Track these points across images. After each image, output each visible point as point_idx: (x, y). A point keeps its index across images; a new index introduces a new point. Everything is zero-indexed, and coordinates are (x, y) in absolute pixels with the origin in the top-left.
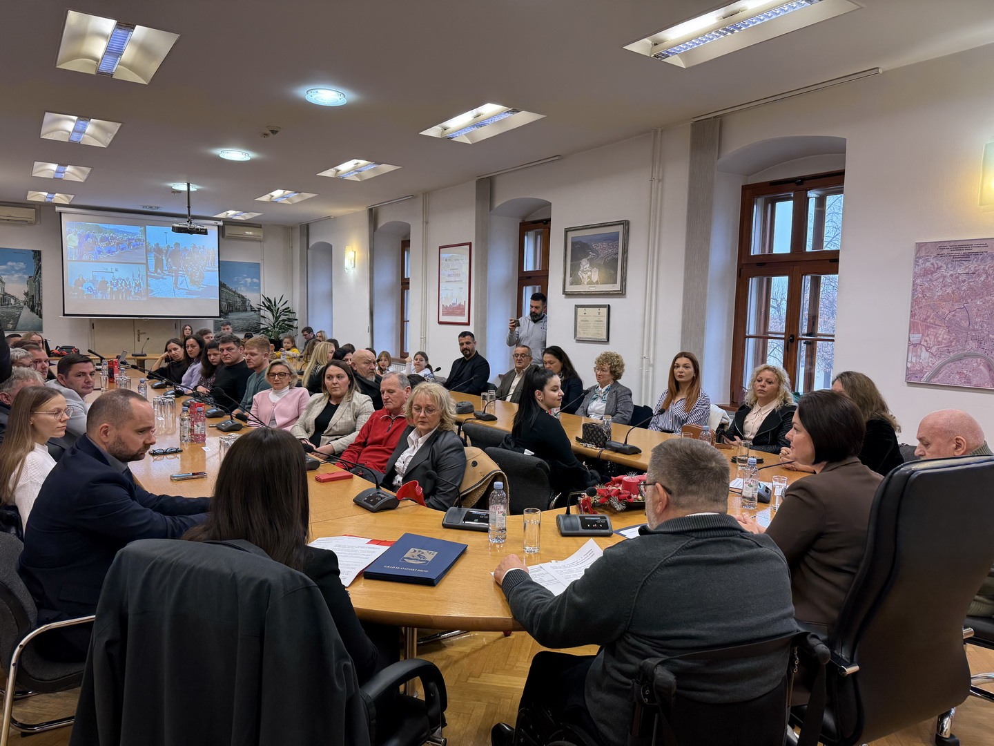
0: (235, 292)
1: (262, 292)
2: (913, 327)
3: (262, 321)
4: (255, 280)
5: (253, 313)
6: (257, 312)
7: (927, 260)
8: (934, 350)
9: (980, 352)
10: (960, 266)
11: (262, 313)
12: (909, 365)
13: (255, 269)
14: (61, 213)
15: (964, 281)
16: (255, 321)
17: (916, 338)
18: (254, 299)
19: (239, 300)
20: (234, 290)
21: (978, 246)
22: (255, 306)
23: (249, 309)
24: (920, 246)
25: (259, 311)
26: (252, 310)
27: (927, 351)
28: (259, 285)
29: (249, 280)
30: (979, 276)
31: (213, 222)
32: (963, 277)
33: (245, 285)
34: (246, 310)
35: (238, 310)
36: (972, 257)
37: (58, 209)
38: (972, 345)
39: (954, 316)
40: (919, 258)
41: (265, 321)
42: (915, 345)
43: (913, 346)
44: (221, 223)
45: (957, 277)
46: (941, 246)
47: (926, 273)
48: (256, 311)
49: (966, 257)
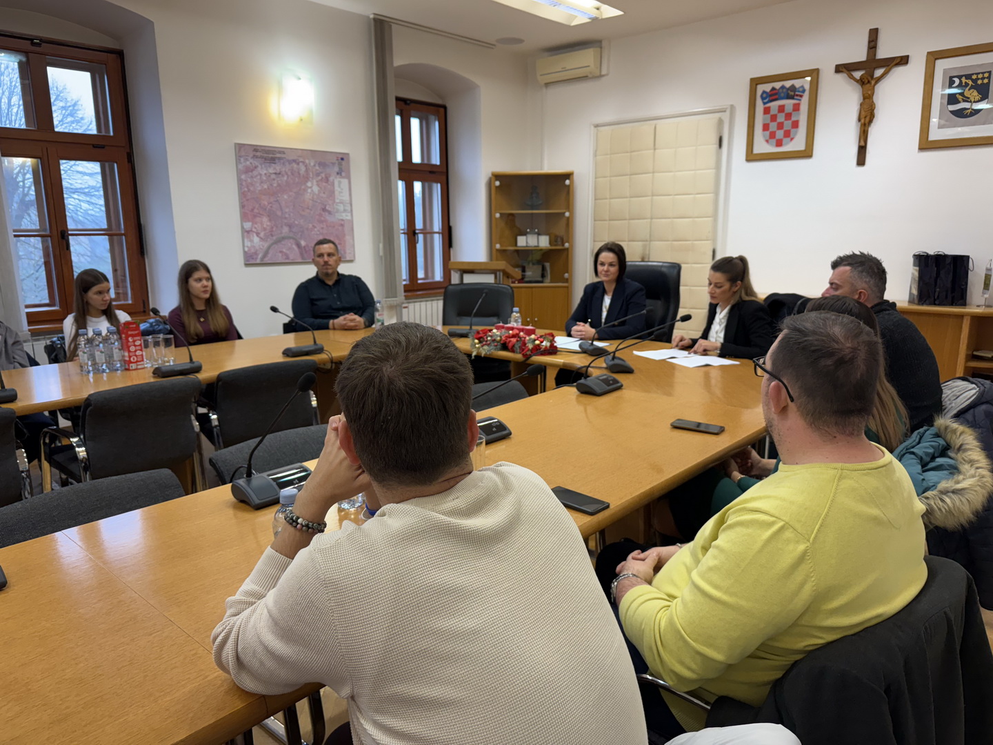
2: (244, 217)
7: (247, 160)
8: (262, 235)
9: (291, 235)
10: (270, 167)
12: (246, 249)
15: (274, 179)
17: (248, 225)
21: (280, 152)
24: (239, 147)
27: (258, 236)
30: (283, 176)
32: (273, 176)
36: (277, 161)
38: (286, 230)
39: (271, 207)
40: (240, 157)
42: (248, 232)
43: (246, 233)
45: (269, 176)
46: (256, 149)
47: (248, 170)
49: (273, 160)
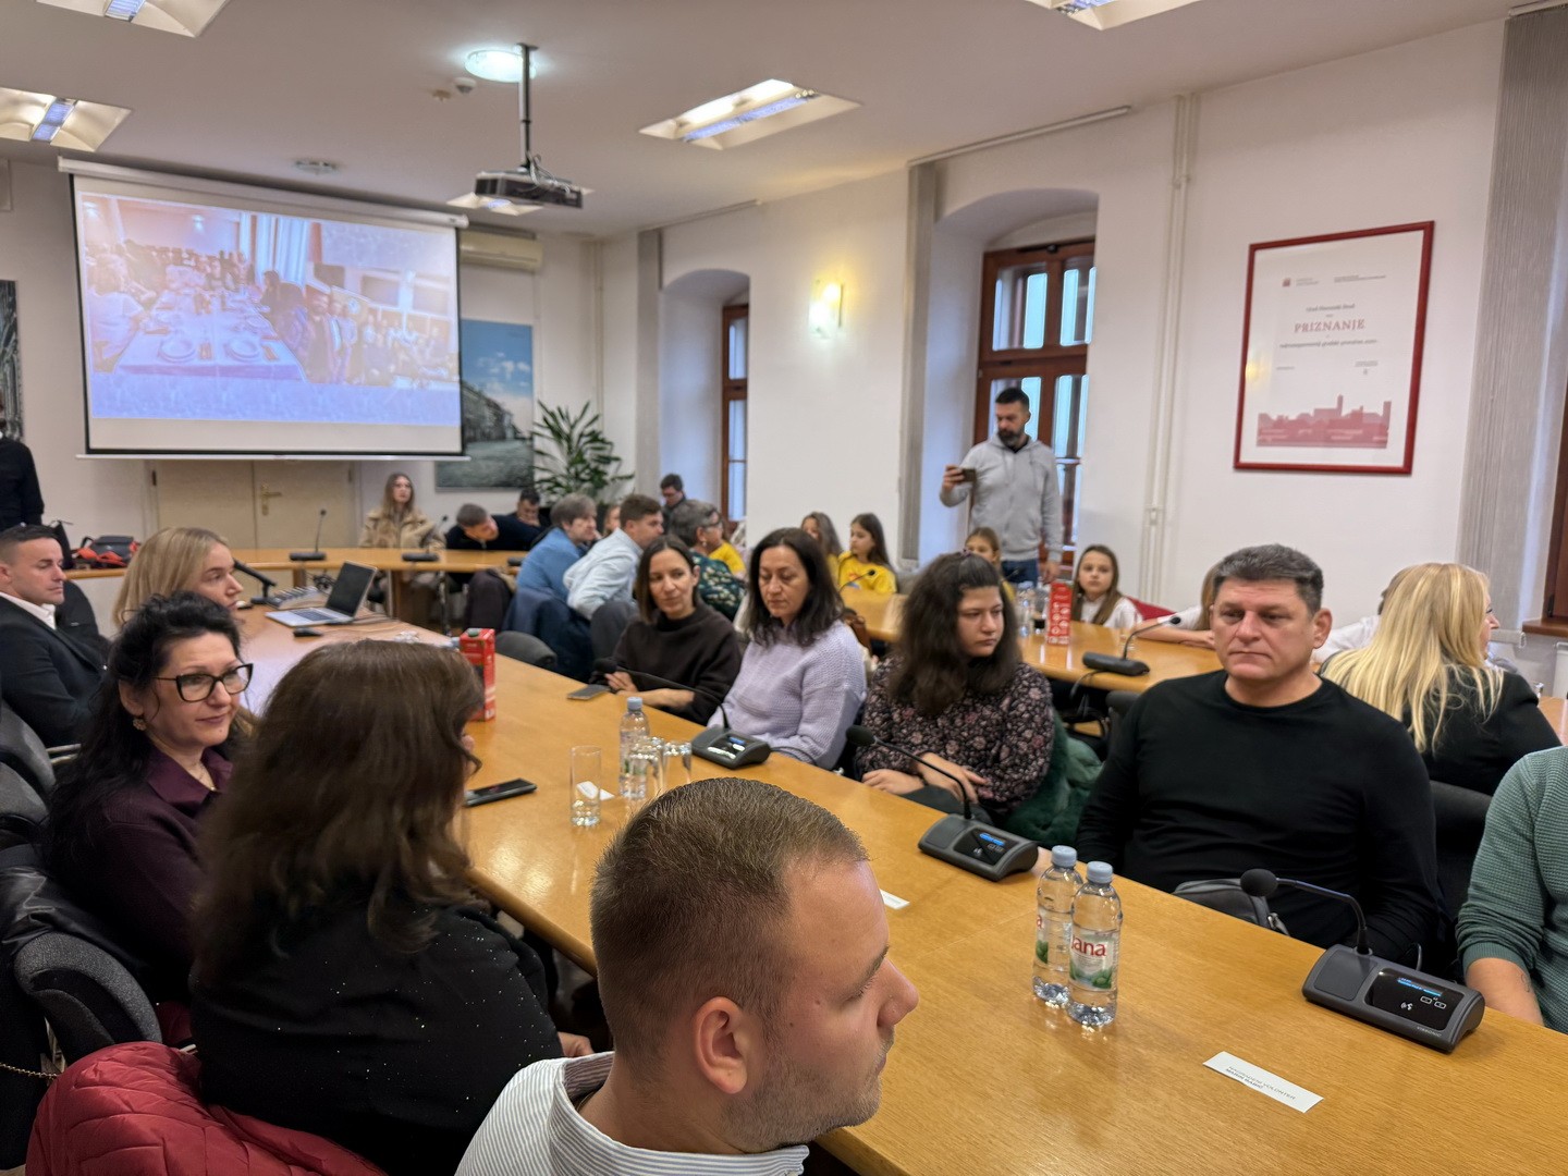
0: (479, 395)
1: (537, 396)
3: (539, 462)
4: (523, 366)
5: (518, 444)
6: (528, 443)
11: (538, 443)
13: (519, 341)
14: (71, 177)
16: (523, 463)
18: (523, 412)
19: (488, 413)
20: (477, 389)
22: (525, 431)
23: (509, 434)
25: (531, 439)
26: (517, 436)
28: (529, 378)
29: (509, 365)
31: (444, 218)
33: (501, 377)
34: (502, 438)
35: (487, 438)
37: (65, 165)
41: (544, 463)
44: (463, 221)
48: (523, 439)
